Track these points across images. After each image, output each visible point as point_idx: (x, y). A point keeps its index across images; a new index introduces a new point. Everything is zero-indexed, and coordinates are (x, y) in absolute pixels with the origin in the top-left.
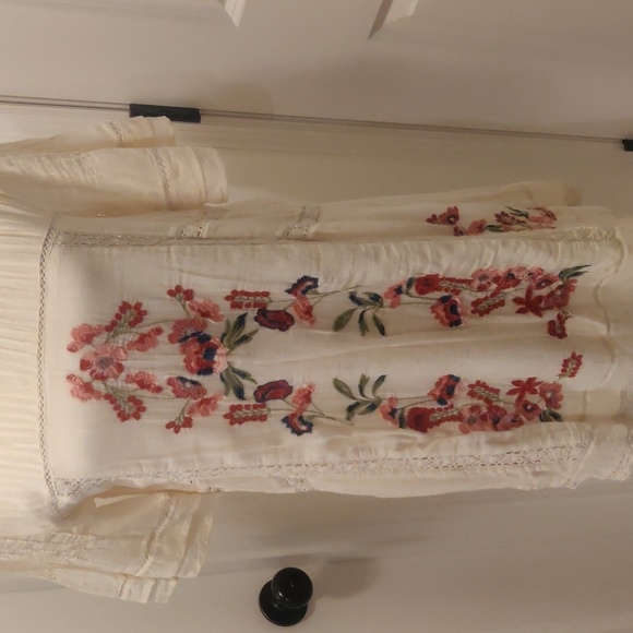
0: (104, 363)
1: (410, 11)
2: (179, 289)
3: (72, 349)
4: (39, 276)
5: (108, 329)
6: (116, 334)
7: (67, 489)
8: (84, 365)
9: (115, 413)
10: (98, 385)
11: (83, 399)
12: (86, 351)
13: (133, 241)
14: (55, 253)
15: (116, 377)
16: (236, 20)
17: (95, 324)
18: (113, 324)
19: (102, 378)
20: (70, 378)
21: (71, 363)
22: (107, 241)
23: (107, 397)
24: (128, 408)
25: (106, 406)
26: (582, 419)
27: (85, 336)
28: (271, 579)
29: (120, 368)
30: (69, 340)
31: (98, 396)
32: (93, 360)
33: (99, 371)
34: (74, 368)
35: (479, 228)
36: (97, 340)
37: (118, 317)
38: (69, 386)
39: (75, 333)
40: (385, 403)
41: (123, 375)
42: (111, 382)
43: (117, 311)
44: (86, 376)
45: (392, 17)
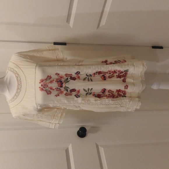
0: (45, 85)
1: (104, 24)
2: (57, 73)
3: (40, 83)
5: (46, 80)
6: (47, 81)
8: (42, 85)
9: (47, 93)
10: (44, 89)
11: (42, 91)
12: (42, 83)
13: (50, 66)
14: (37, 68)
15: (47, 87)
16: (72, 27)
17: (43, 79)
18: (46, 79)
19: (45, 88)
20: (39, 87)
21: (40, 85)
22: (46, 66)
23: (45, 91)
24: (49, 92)
25: (45, 92)
26: (131, 97)
27: (42, 81)
28: (79, 130)
29: (47, 86)
30: (39, 81)
31: (44, 90)
32: (43, 85)
33: (44, 86)
35: (111, 63)
36: (44, 82)
37: (47, 78)
38: (39, 89)
39: (40, 80)
40: (93, 93)
41: (48, 87)
42: (46, 88)
43: (47, 77)
44: (42, 87)
45: (101, 25)
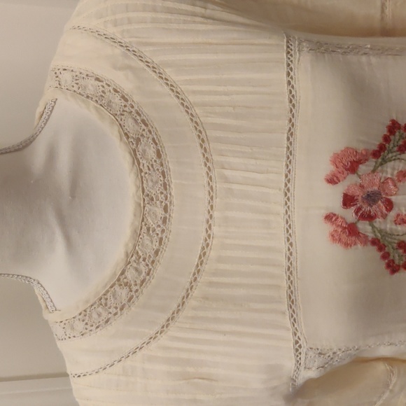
0: (372, 198)
3: (332, 180)
4: (286, 88)
5: (376, 154)
6: (385, 161)
7: (319, 361)
8: (348, 201)
9: (383, 264)
10: (364, 227)
11: (347, 245)
12: (349, 182)
15: (384, 216)
17: (361, 148)
18: (382, 148)
19: (370, 217)
20: (330, 218)
21: (331, 198)
23: (375, 242)
25: (373, 252)
27: (349, 163)
29: (390, 205)
30: (327, 168)
31: (365, 240)
32: (358, 193)
33: (366, 208)
34: (336, 204)
36: (363, 169)
37: (386, 139)
38: (328, 228)
39: (336, 160)
41: (392, 214)
42: (378, 222)
43: (385, 132)
44: (350, 215)
